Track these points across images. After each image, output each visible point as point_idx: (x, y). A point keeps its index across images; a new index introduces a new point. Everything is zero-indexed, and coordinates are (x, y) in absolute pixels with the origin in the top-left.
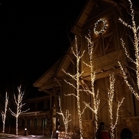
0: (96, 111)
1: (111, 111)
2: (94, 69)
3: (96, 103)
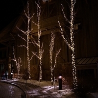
0: (40, 58)
1: (51, 57)
2: (41, 27)
3: (41, 52)
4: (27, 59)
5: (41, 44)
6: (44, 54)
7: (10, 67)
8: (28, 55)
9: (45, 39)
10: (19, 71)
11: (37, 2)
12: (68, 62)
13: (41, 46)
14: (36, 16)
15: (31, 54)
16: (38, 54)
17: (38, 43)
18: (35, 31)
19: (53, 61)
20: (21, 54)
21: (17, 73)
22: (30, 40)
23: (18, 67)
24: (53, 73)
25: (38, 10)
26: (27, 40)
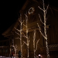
0: (28, 45)
1: (34, 44)
3: (28, 41)
4: (20, 45)
5: (28, 37)
6: (30, 42)
7: (11, 51)
8: (21, 43)
9: (30, 34)
10: (16, 52)
11: (26, 14)
12: (44, 47)
13: (28, 38)
14: (25, 21)
15: (23, 43)
16: (26, 42)
17: (26, 36)
18: (25, 30)
19: (35, 46)
20: (17, 42)
21: (15, 54)
22: (22, 35)
23: (15, 50)
24: (35, 53)
25: (26, 18)
26: (20, 35)
